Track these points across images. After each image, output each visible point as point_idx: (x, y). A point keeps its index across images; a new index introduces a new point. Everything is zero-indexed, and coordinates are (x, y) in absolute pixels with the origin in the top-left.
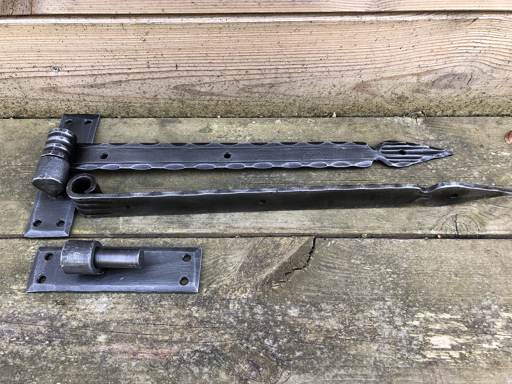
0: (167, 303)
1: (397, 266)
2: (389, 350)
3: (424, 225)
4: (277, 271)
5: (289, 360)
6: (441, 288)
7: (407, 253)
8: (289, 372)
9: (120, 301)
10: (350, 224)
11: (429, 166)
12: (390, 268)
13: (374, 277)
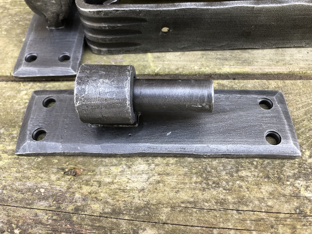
0: (249, 174)
9: (169, 169)
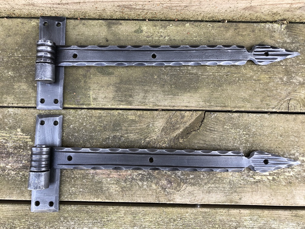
1: (249, 130)
2: (238, 175)
3: (270, 105)
4: (182, 132)
5: (187, 179)
6: (271, 143)
7: (257, 123)
8: (186, 185)
10: (227, 104)
11: (281, 63)
12: (245, 131)
13: (235, 136)
